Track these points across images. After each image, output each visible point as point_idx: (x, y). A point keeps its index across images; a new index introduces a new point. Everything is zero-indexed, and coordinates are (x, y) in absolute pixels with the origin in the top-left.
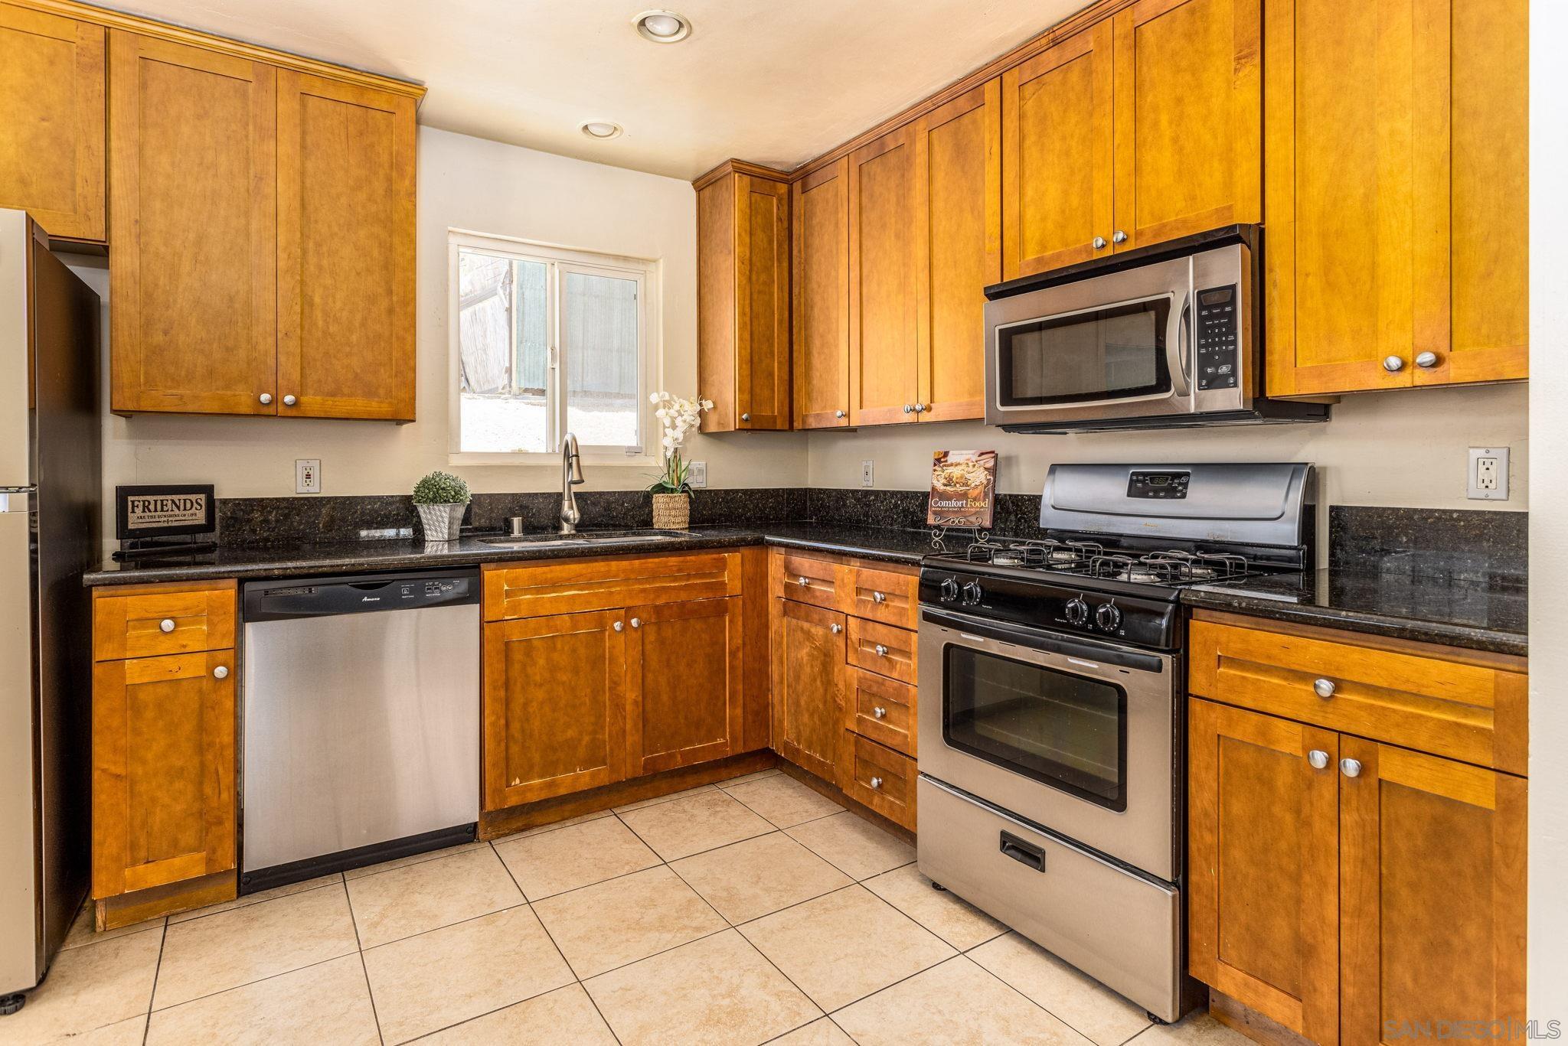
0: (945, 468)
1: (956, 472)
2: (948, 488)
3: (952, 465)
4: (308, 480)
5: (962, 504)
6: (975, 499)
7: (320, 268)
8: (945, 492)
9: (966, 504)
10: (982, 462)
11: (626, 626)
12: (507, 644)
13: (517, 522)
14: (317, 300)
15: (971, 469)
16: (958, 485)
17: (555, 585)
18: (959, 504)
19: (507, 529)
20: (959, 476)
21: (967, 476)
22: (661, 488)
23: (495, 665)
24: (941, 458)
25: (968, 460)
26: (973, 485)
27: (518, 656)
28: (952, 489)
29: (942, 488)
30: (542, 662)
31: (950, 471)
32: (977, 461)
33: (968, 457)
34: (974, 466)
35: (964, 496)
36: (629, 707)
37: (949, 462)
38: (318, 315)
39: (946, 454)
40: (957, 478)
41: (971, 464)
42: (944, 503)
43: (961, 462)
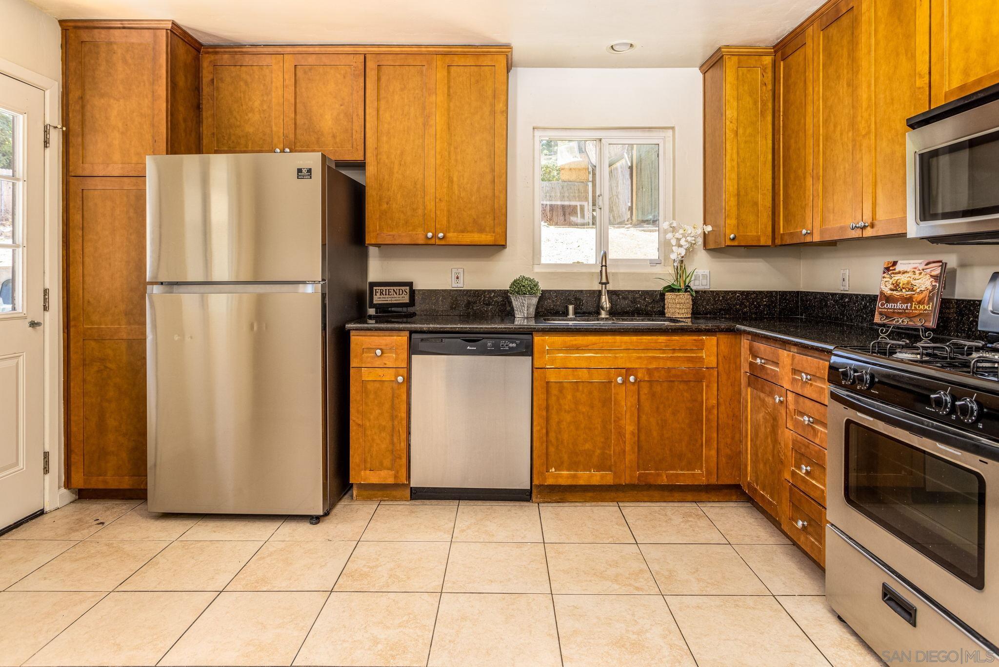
0: (892, 275)
1: (903, 279)
2: (895, 292)
3: (899, 273)
4: (457, 280)
5: (907, 307)
6: (920, 303)
7: (456, 160)
8: (891, 295)
9: (911, 306)
10: (928, 271)
11: (625, 381)
12: (548, 383)
13: (571, 308)
14: (455, 179)
15: (917, 276)
16: (904, 290)
17: (577, 349)
18: (904, 306)
19: (566, 313)
20: (905, 282)
21: (913, 282)
22: (671, 289)
23: (540, 396)
24: (890, 267)
25: (915, 268)
26: (918, 290)
27: (554, 391)
28: (898, 294)
29: (889, 292)
30: (569, 397)
31: (896, 278)
32: (923, 270)
33: (915, 266)
34: (920, 274)
35: (909, 300)
36: (628, 436)
37: (897, 271)
38: (456, 187)
39: (895, 263)
40: (903, 284)
41: (917, 272)
42: (890, 306)
43: (908, 271)
